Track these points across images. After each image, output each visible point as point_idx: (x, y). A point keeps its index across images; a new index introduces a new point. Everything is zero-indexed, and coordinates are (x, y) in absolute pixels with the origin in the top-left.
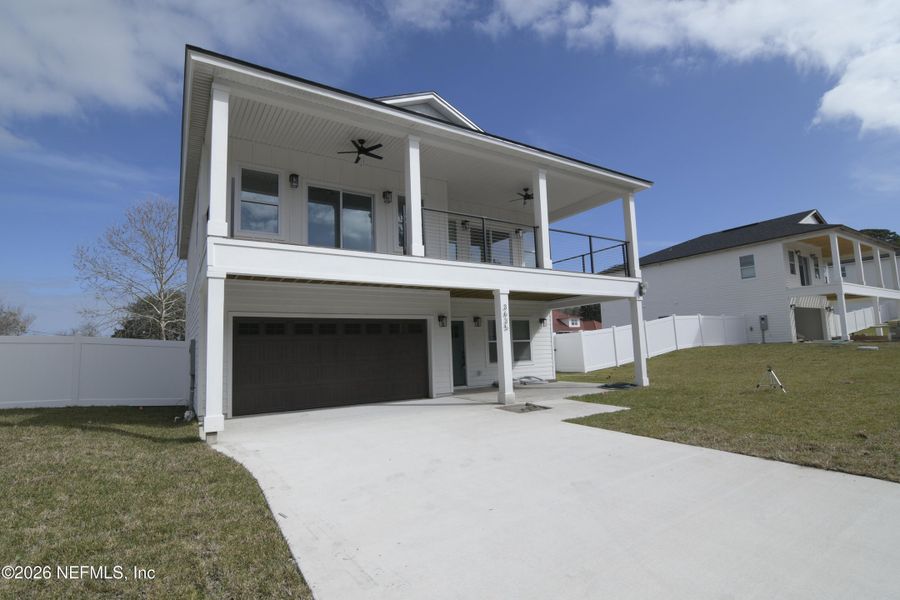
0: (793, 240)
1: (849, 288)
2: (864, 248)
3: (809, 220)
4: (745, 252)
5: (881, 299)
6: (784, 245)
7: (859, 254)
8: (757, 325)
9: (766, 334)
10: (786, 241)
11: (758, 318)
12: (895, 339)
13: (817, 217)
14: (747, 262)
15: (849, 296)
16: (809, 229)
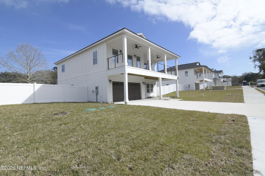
0: (196, 68)
1: (205, 79)
2: (208, 71)
3: (198, 64)
4: (186, 70)
5: (210, 82)
6: (194, 69)
7: (207, 72)
8: (188, 87)
9: (189, 88)
10: (194, 68)
11: (188, 85)
12: (213, 89)
13: (199, 64)
14: (186, 73)
15: (205, 81)
16: (198, 66)
